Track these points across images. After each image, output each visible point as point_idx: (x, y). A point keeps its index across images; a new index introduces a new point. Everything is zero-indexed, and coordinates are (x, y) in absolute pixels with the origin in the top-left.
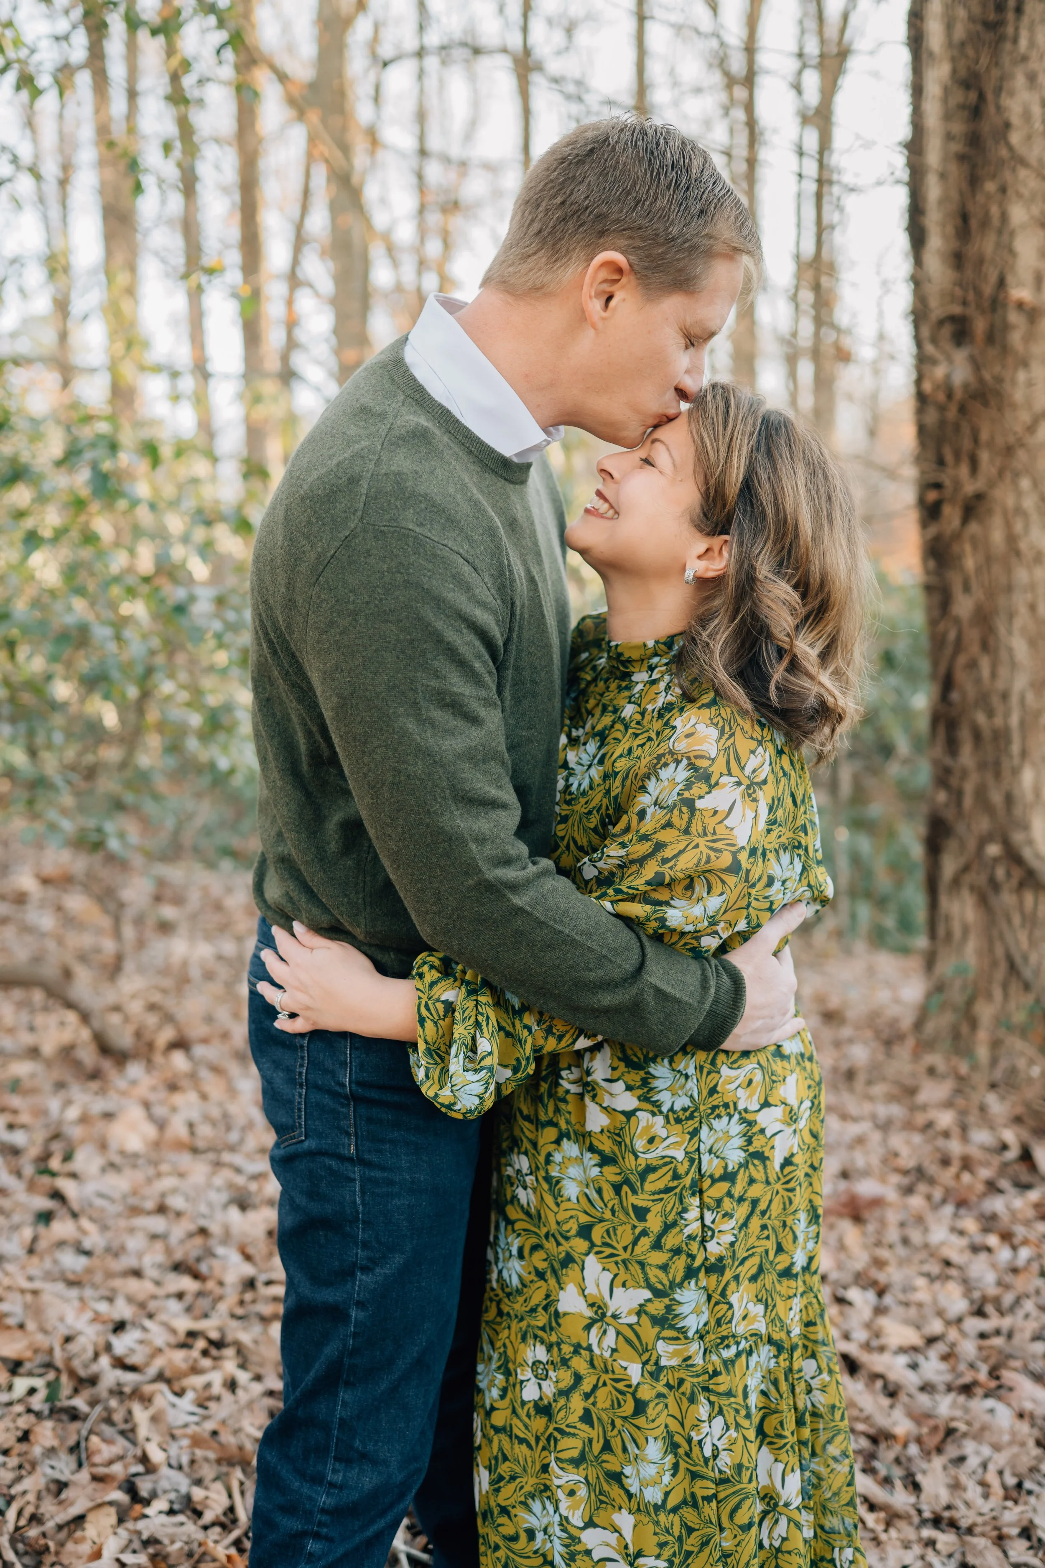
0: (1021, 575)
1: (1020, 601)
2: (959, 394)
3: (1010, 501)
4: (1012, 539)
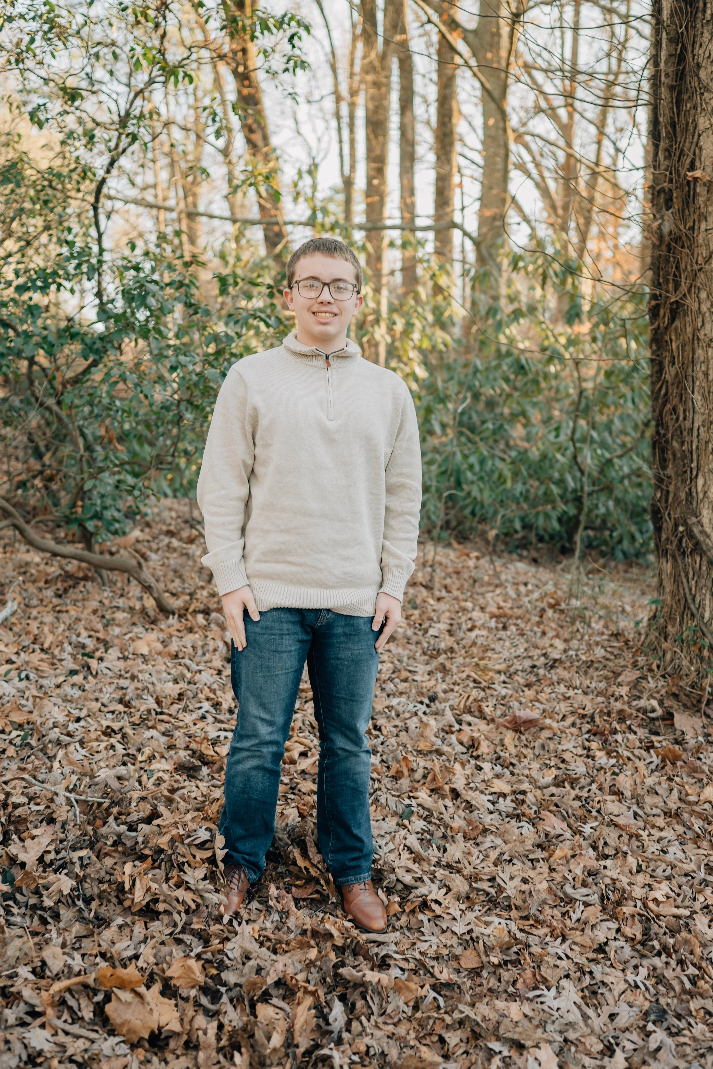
0: (699, 352)
1: (699, 369)
2: (667, 238)
3: (695, 307)
4: (696, 330)
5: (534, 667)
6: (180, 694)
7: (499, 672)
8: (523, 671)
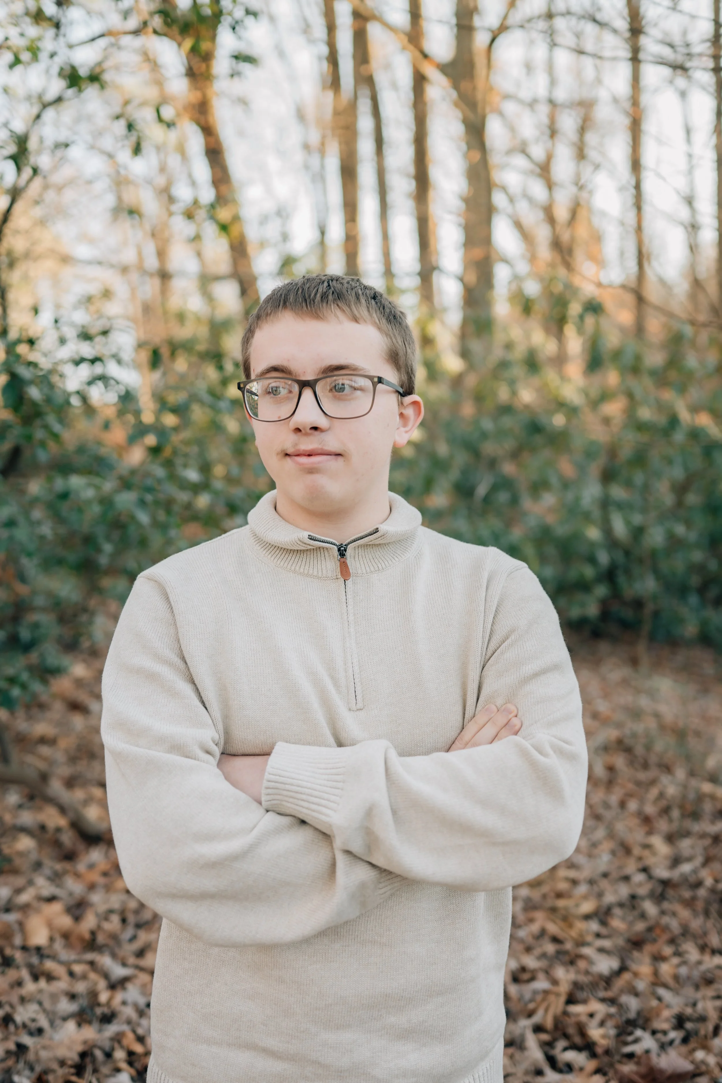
5: (633, 897)
6: (83, 1055)
7: (587, 917)
8: (621, 905)
